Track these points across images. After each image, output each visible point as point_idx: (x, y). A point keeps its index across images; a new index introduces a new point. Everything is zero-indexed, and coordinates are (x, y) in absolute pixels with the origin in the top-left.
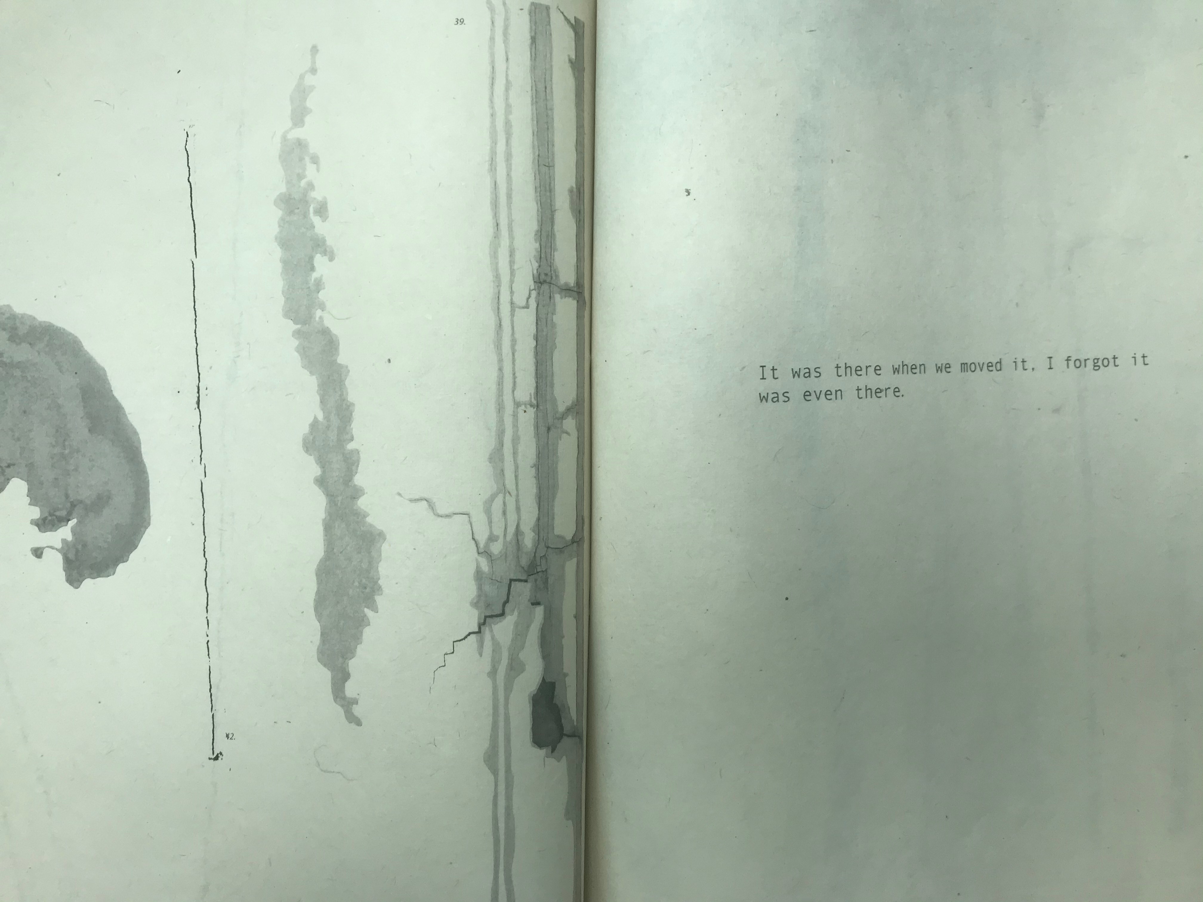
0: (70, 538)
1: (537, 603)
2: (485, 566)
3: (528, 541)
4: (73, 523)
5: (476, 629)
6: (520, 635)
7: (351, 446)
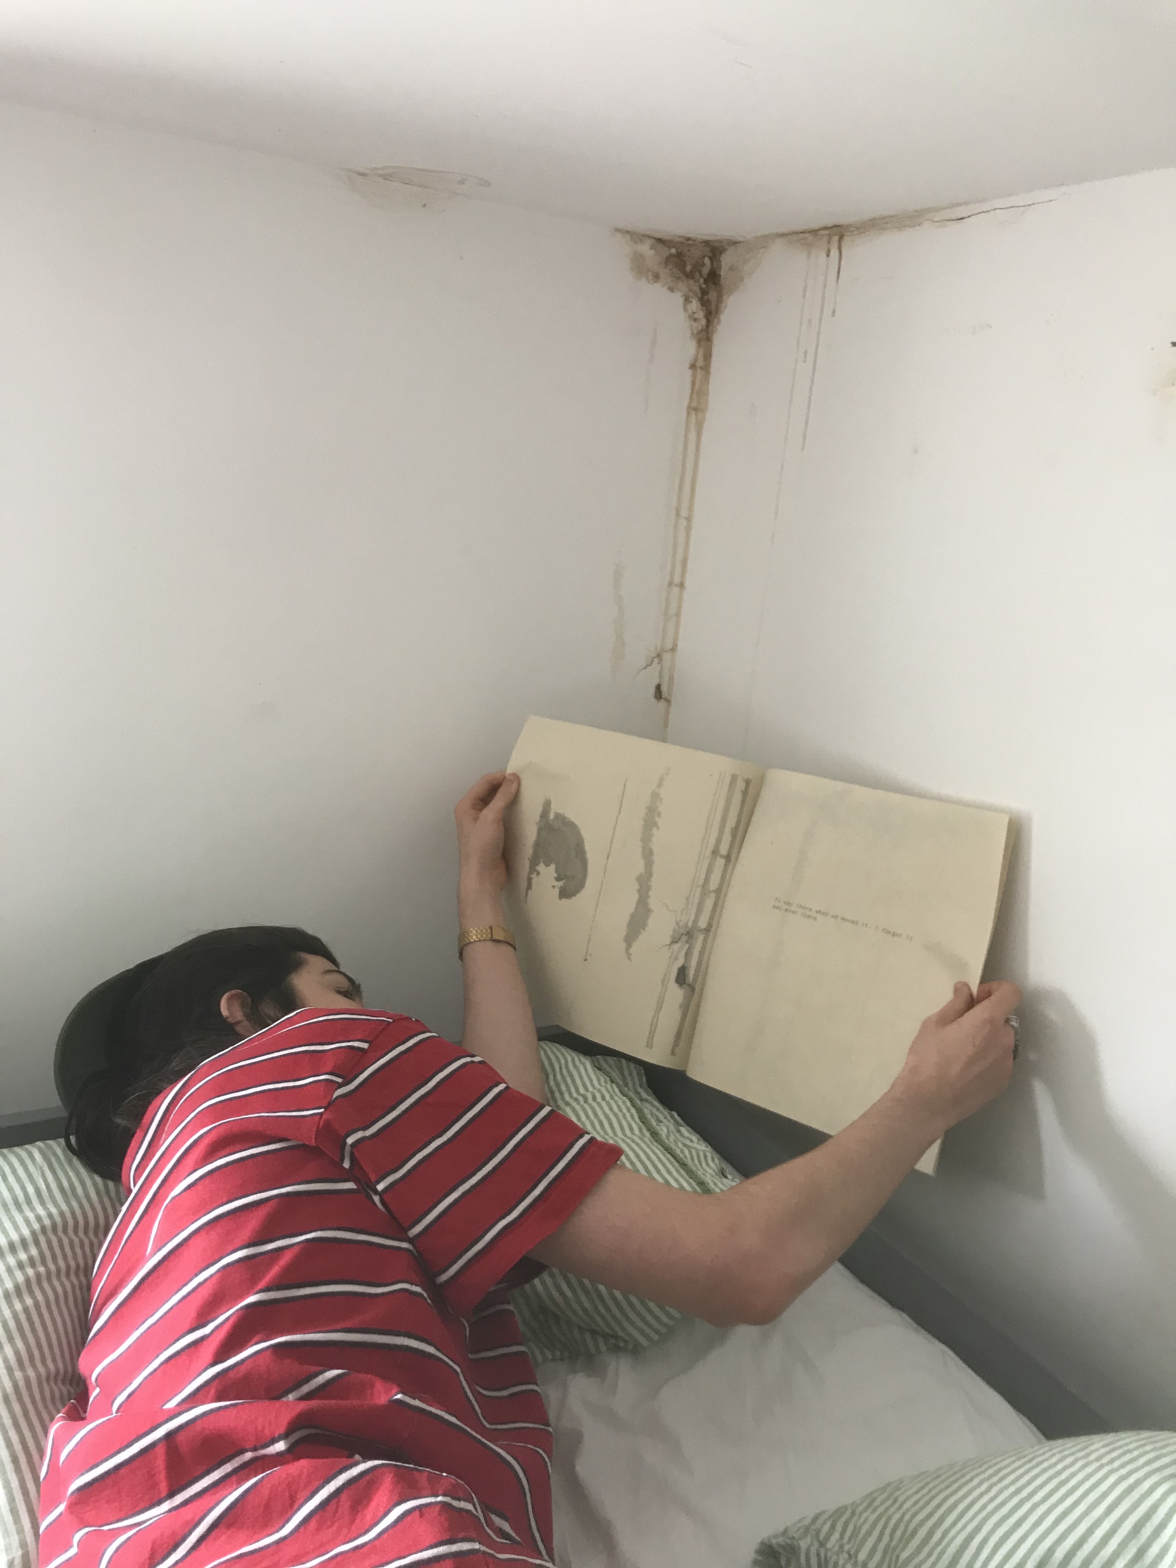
0: (563, 885)
1: (687, 943)
2: (677, 928)
3: (690, 924)
4: (564, 881)
5: (669, 944)
6: (680, 950)
7: (650, 883)
